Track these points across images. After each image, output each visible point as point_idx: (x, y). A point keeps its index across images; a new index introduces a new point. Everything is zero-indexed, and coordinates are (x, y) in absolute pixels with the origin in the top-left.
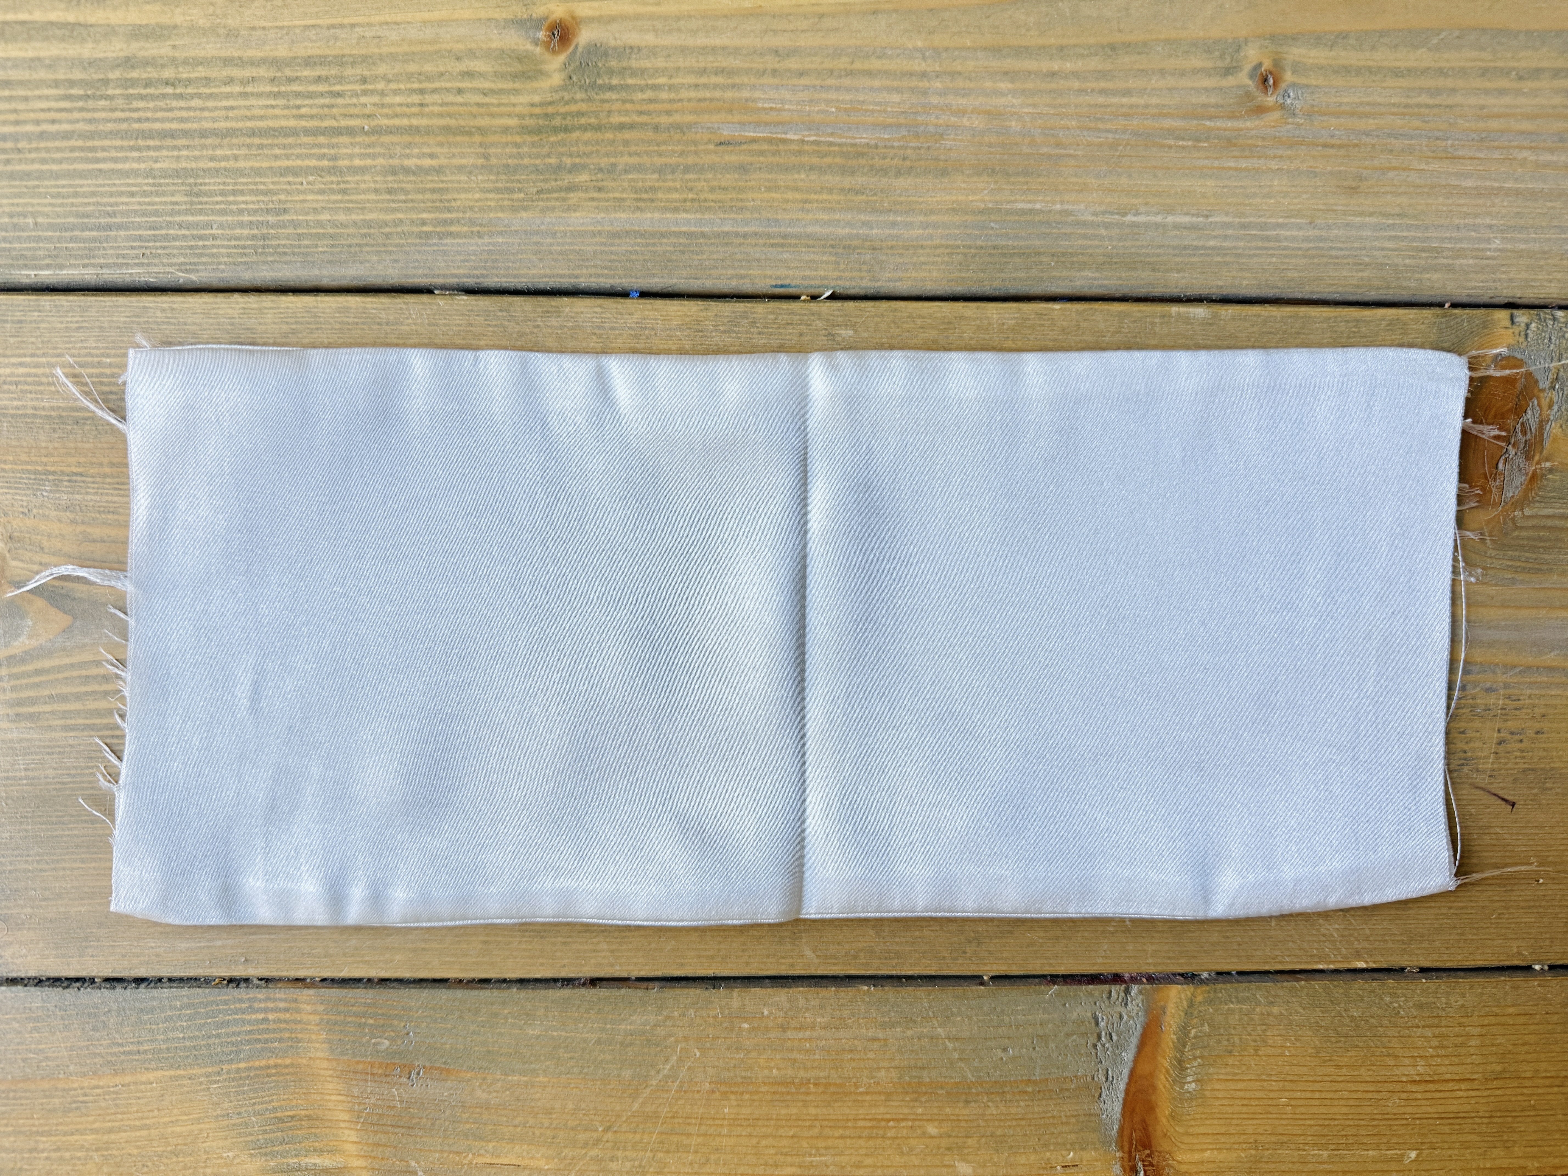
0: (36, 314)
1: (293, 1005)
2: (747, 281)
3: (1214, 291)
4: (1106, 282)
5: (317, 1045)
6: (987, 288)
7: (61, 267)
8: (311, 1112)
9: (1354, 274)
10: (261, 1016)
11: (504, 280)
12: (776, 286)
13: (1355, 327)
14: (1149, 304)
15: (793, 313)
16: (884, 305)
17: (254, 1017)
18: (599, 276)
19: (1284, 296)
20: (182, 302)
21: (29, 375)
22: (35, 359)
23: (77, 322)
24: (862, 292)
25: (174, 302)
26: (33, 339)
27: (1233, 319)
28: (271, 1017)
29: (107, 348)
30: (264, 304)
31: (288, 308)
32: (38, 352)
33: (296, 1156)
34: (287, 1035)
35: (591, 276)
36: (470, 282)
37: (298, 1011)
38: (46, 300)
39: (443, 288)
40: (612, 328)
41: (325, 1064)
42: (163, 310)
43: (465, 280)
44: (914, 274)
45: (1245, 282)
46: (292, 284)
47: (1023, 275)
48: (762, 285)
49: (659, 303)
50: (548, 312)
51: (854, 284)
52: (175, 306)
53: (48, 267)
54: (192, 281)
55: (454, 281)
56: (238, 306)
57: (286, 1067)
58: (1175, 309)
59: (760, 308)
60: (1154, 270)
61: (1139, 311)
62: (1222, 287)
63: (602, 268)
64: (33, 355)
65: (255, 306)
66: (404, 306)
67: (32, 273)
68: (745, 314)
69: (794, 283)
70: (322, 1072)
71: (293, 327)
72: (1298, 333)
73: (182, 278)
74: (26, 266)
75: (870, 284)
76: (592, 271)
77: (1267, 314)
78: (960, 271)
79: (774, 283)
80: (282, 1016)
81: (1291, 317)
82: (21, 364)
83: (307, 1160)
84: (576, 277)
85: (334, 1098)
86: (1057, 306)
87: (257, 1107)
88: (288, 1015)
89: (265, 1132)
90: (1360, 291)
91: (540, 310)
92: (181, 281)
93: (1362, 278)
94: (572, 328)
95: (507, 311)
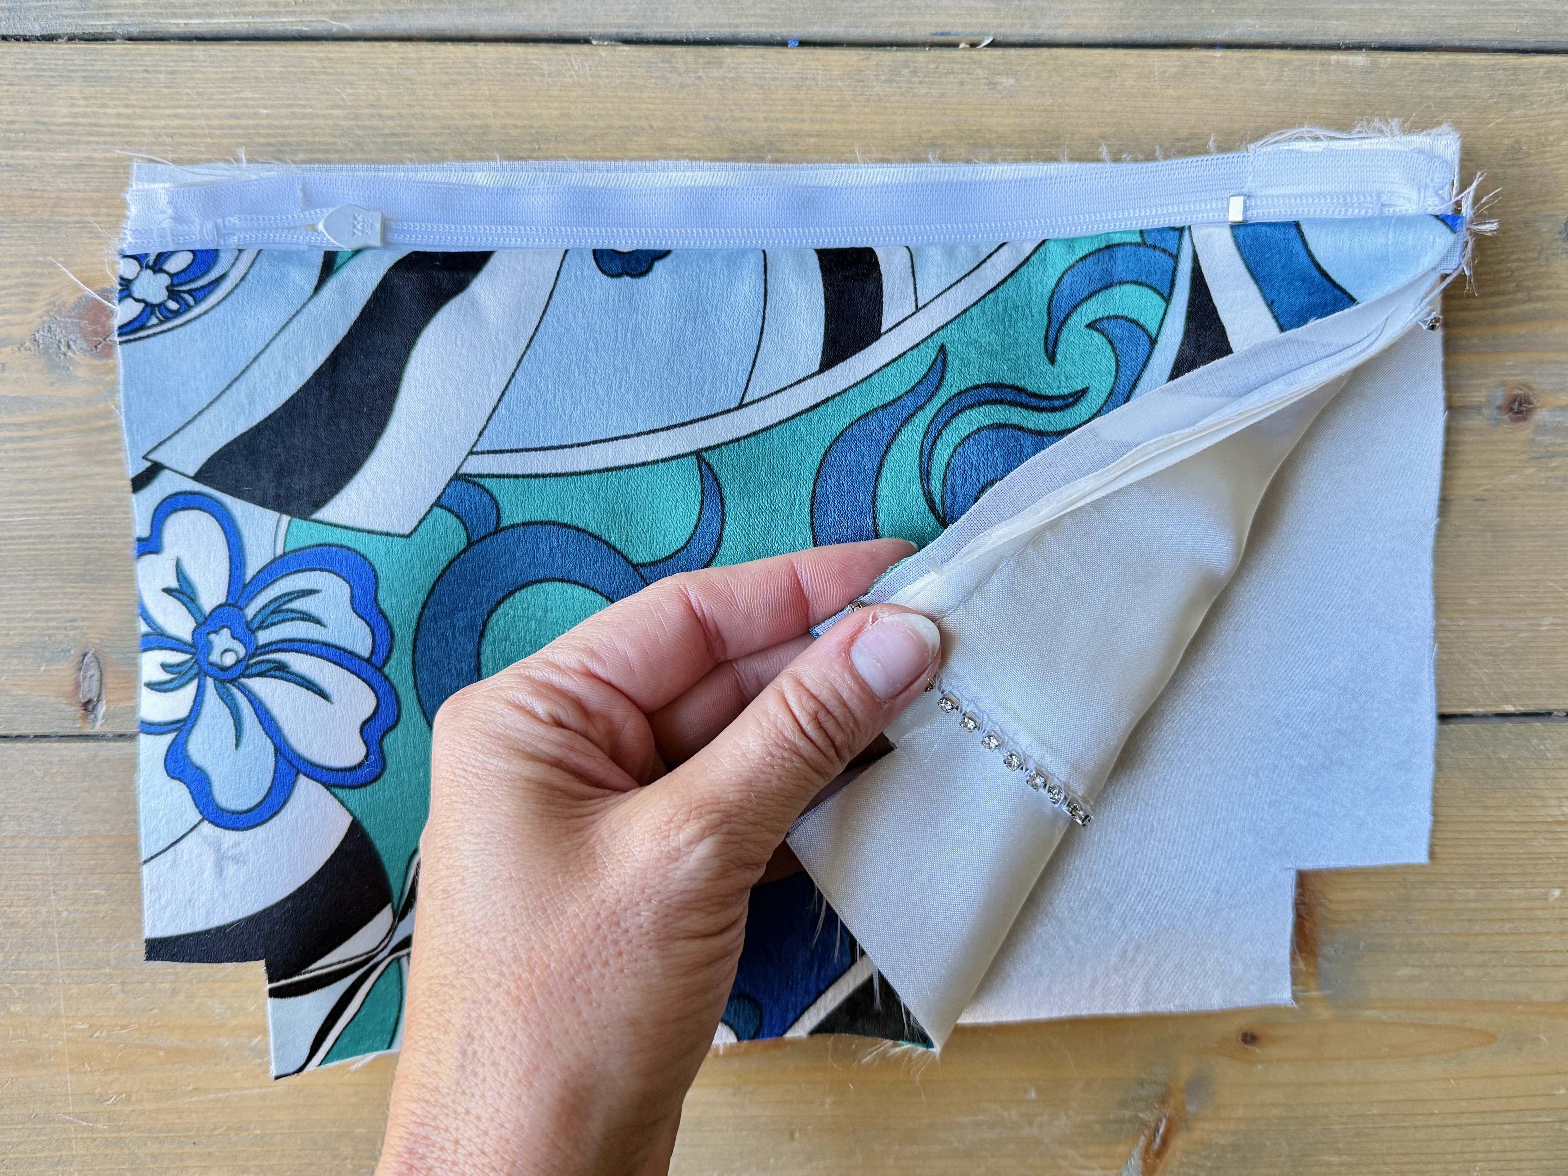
0: (190, 64)
2: (908, 28)
3: (1373, 38)
4: (1267, 29)
6: (1148, 35)
7: (211, 15)
9: (1513, 21)
11: (664, 30)
12: (936, 34)
13: (1513, 74)
14: (1308, 51)
15: (953, 61)
16: (1045, 52)
18: (758, 25)
19: (1442, 43)
20: (340, 52)
21: (184, 127)
22: (191, 111)
23: (232, 72)
24: (1022, 40)
25: (329, 52)
26: (187, 91)
27: (1392, 67)
29: (264, 99)
30: (424, 54)
31: (448, 58)
32: (193, 103)
35: (751, 25)
36: (629, 32)
38: (199, 50)
39: (602, 38)
40: (774, 79)
42: (320, 60)
43: (625, 30)
44: (1074, 21)
45: (1404, 30)
46: (448, 33)
47: (1183, 21)
48: (923, 33)
49: (820, 52)
50: (709, 63)
51: (1014, 31)
52: (332, 55)
53: (198, 15)
54: (346, 30)
55: (613, 31)
56: (396, 56)
58: (1335, 57)
59: (921, 57)
60: (1313, 18)
61: (1299, 59)
62: (1380, 35)
63: (762, 17)
64: (187, 107)
65: (413, 56)
66: (566, 58)
67: (182, 21)
68: (906, 64)
69: (954, 31)
71: (455, 77)
72: (1456, 81)
73: (335, 26)
74: (175, 16)
75: (1030, 31)
76: (753, 20)
77: (1425, 62)
78: (1121, 18)
79: (934, 31)
81: (1449, 65)
82: (176, 116)
84: (736, 27)
86: (1218, 54)
90: (1518, 38)
91: (701, 61)
92: (335, 29)
93: (1521, 25)
94: (732, 80)
95: (670, 62)
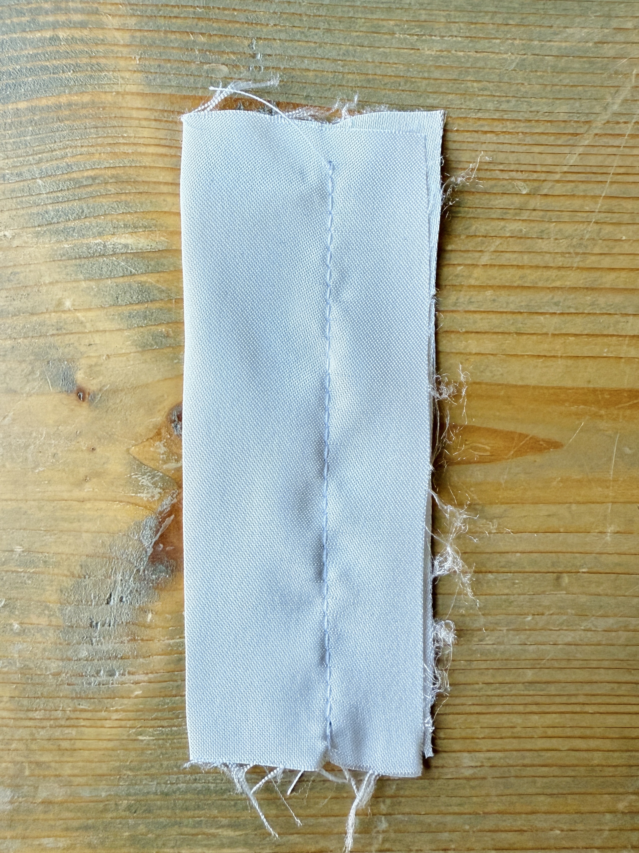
1: (93, 18)
5: (127, 75)
8: (120, 172)
10: (48, 34)
17: (38, 35)
28: (62, 34)
33: (100, 234)
34: (85, 60)
37: (101, 26)
41: (138, 102)
57: (84, 106)
70: (135, 114)
80: (77, 33)
83: (115, 240)
85: (151, 150)
87: (44, 166)
88: (86, 32)
89: (56, 202)
